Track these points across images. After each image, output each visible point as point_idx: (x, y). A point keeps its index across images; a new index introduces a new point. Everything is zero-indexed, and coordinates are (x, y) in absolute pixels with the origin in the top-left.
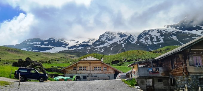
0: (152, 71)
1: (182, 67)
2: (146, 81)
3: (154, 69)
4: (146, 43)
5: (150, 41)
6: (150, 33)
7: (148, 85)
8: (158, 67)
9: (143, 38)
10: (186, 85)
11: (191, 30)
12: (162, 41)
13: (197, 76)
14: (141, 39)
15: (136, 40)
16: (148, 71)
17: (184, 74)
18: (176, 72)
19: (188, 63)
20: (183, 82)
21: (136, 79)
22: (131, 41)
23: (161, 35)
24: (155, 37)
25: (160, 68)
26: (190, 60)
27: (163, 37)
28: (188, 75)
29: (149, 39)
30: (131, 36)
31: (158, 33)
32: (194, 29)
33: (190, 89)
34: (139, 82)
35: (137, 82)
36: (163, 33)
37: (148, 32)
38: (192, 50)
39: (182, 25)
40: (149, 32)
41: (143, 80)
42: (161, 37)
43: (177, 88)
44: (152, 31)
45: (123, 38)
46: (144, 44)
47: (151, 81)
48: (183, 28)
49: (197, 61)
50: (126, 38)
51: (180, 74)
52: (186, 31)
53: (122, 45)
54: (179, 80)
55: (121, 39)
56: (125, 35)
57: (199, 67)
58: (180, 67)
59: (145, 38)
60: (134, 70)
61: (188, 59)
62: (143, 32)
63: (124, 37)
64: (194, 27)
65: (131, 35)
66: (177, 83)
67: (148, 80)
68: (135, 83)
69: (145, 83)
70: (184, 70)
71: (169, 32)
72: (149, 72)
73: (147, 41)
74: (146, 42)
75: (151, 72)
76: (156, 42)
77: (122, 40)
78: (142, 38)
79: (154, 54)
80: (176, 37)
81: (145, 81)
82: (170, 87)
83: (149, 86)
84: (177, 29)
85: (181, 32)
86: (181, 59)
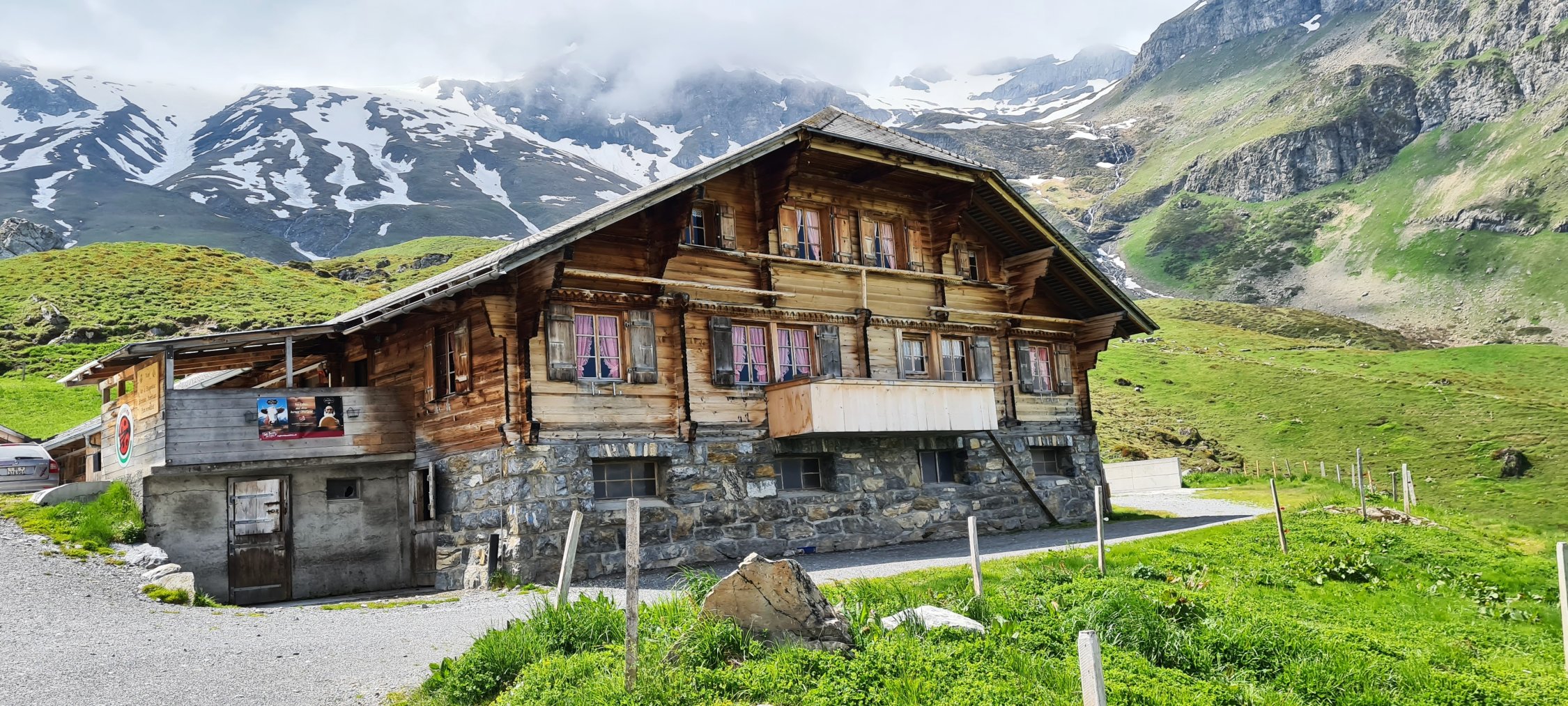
0: (284, 416)
1: (501, 388)
2: (231, 501)
3: (306, 404)
4: (269, 197)
5: (302, 180)
6: (308, 116)
7: (242, 529)
8: (337, 384)
9: (249, 152)
10: (513, 511)
11: (595, 145)
12: (397, 195)
13: (582, 447)
14: (231, 152)
15: (178, 158)
16: (250, 419)
17: (512, 436)
18: (459, 420)
19: (542, 358)
20: (496, 492)
21: (139, 489)
22: (132, 158)
23: (396, 150)
24: (348, 159)
25: (352, 398)
26: (555, 341)
27: (405, 167)
28: (531, 443)
29: (295, 164)
30: (135, 119)
31: (372, 124)
32: (611, 141)
33: (535, 531)
34: (162, 514)
35: (145, 514)
36: (413, 136)
37: (289, 104)
38: (571, 276)
39: (545, 96)
40: (302, 107)
41: (198, 489)
42: (396, 159)
43: (456, 535)
44: (327, 105)
45: (49, 121)
46: (251, 200)
47: (275, 498)
48: (544, 117)
49: (592, 353)
50: (74, 123)
51: (483, 433)
52: (565, 146)
53: (33, 189)
54: (476, 479)
55: (29, 129)
56: (68, 100)
57: (600, 385)
58: (488, 385)
59: (259, 147)
60: (124, 409)
61: (540, 336)
62: (244, 101)
63: (58, 110)
64: (614, 122)
65: (138, 111)
66: (462, 501)
67: (244, 490)
68: (128, 524)
69: (220, 519)
70: (512, 409)
71: (451, 132)
72: (263, 427)
73: (276, 177)
74: (271, 189)
75: (278, 424)
76: (353, 194)
77: (32, 143)
78: (239, 148)
79: (325, 289)
80: (494, 176)
81: (219, 499)
82: (414, 533)
83: (257, 537)
84: (510, 121)
85: (531, 147)
86: (498, 332)
